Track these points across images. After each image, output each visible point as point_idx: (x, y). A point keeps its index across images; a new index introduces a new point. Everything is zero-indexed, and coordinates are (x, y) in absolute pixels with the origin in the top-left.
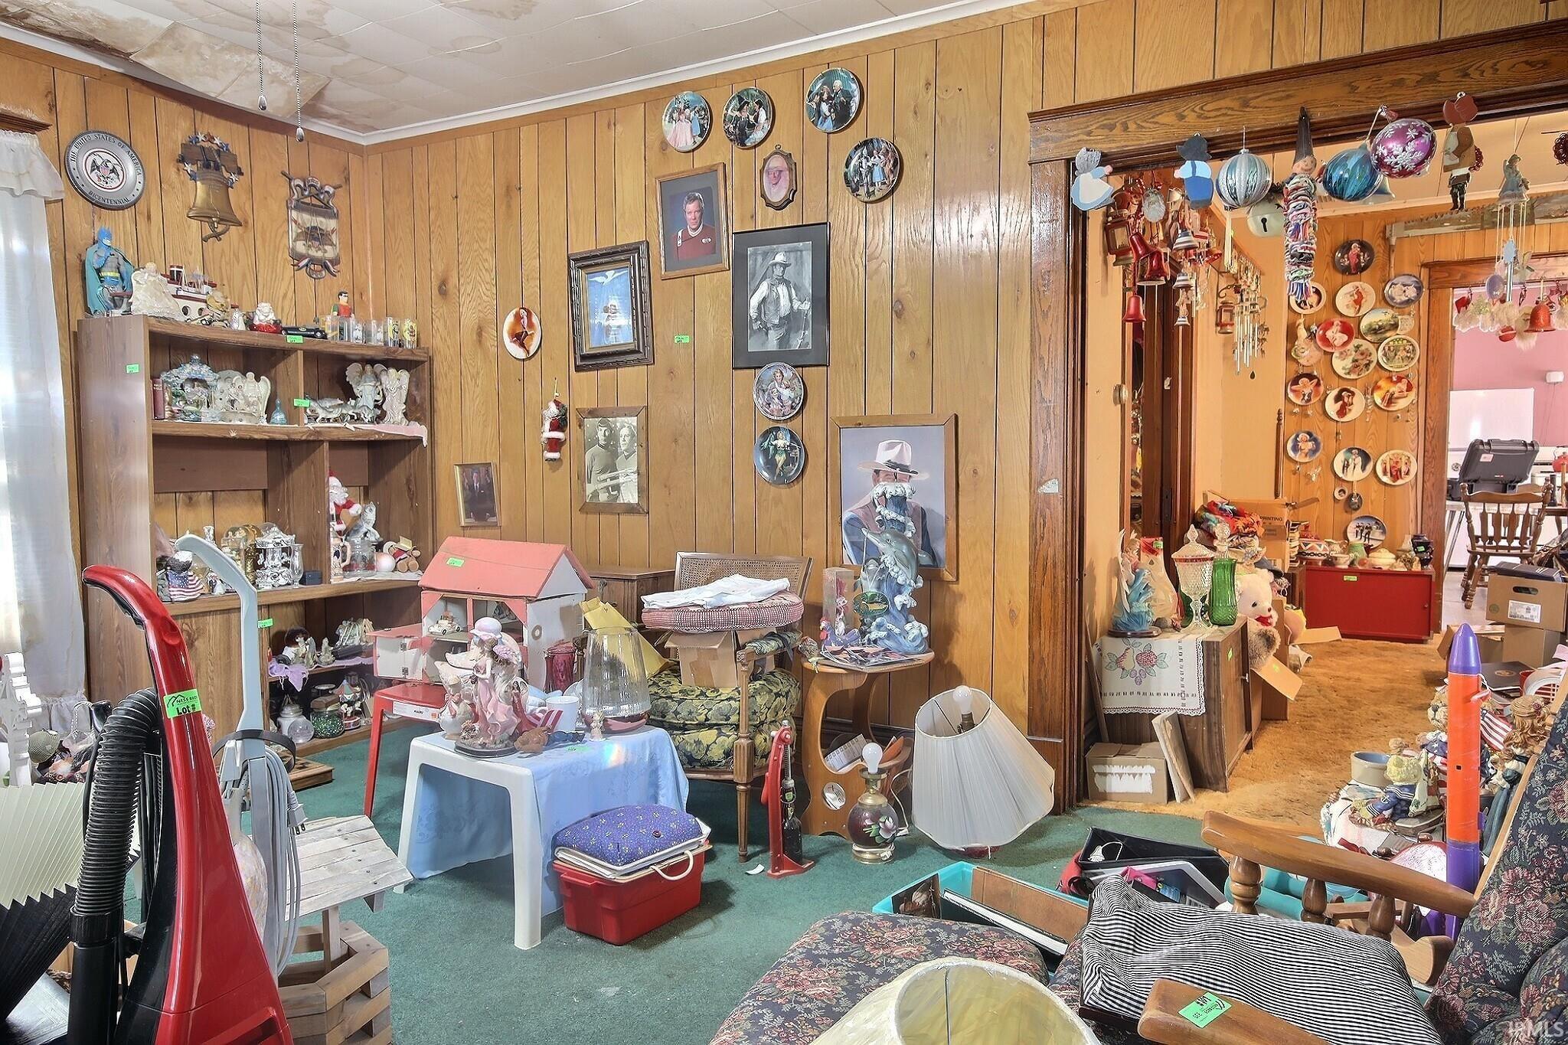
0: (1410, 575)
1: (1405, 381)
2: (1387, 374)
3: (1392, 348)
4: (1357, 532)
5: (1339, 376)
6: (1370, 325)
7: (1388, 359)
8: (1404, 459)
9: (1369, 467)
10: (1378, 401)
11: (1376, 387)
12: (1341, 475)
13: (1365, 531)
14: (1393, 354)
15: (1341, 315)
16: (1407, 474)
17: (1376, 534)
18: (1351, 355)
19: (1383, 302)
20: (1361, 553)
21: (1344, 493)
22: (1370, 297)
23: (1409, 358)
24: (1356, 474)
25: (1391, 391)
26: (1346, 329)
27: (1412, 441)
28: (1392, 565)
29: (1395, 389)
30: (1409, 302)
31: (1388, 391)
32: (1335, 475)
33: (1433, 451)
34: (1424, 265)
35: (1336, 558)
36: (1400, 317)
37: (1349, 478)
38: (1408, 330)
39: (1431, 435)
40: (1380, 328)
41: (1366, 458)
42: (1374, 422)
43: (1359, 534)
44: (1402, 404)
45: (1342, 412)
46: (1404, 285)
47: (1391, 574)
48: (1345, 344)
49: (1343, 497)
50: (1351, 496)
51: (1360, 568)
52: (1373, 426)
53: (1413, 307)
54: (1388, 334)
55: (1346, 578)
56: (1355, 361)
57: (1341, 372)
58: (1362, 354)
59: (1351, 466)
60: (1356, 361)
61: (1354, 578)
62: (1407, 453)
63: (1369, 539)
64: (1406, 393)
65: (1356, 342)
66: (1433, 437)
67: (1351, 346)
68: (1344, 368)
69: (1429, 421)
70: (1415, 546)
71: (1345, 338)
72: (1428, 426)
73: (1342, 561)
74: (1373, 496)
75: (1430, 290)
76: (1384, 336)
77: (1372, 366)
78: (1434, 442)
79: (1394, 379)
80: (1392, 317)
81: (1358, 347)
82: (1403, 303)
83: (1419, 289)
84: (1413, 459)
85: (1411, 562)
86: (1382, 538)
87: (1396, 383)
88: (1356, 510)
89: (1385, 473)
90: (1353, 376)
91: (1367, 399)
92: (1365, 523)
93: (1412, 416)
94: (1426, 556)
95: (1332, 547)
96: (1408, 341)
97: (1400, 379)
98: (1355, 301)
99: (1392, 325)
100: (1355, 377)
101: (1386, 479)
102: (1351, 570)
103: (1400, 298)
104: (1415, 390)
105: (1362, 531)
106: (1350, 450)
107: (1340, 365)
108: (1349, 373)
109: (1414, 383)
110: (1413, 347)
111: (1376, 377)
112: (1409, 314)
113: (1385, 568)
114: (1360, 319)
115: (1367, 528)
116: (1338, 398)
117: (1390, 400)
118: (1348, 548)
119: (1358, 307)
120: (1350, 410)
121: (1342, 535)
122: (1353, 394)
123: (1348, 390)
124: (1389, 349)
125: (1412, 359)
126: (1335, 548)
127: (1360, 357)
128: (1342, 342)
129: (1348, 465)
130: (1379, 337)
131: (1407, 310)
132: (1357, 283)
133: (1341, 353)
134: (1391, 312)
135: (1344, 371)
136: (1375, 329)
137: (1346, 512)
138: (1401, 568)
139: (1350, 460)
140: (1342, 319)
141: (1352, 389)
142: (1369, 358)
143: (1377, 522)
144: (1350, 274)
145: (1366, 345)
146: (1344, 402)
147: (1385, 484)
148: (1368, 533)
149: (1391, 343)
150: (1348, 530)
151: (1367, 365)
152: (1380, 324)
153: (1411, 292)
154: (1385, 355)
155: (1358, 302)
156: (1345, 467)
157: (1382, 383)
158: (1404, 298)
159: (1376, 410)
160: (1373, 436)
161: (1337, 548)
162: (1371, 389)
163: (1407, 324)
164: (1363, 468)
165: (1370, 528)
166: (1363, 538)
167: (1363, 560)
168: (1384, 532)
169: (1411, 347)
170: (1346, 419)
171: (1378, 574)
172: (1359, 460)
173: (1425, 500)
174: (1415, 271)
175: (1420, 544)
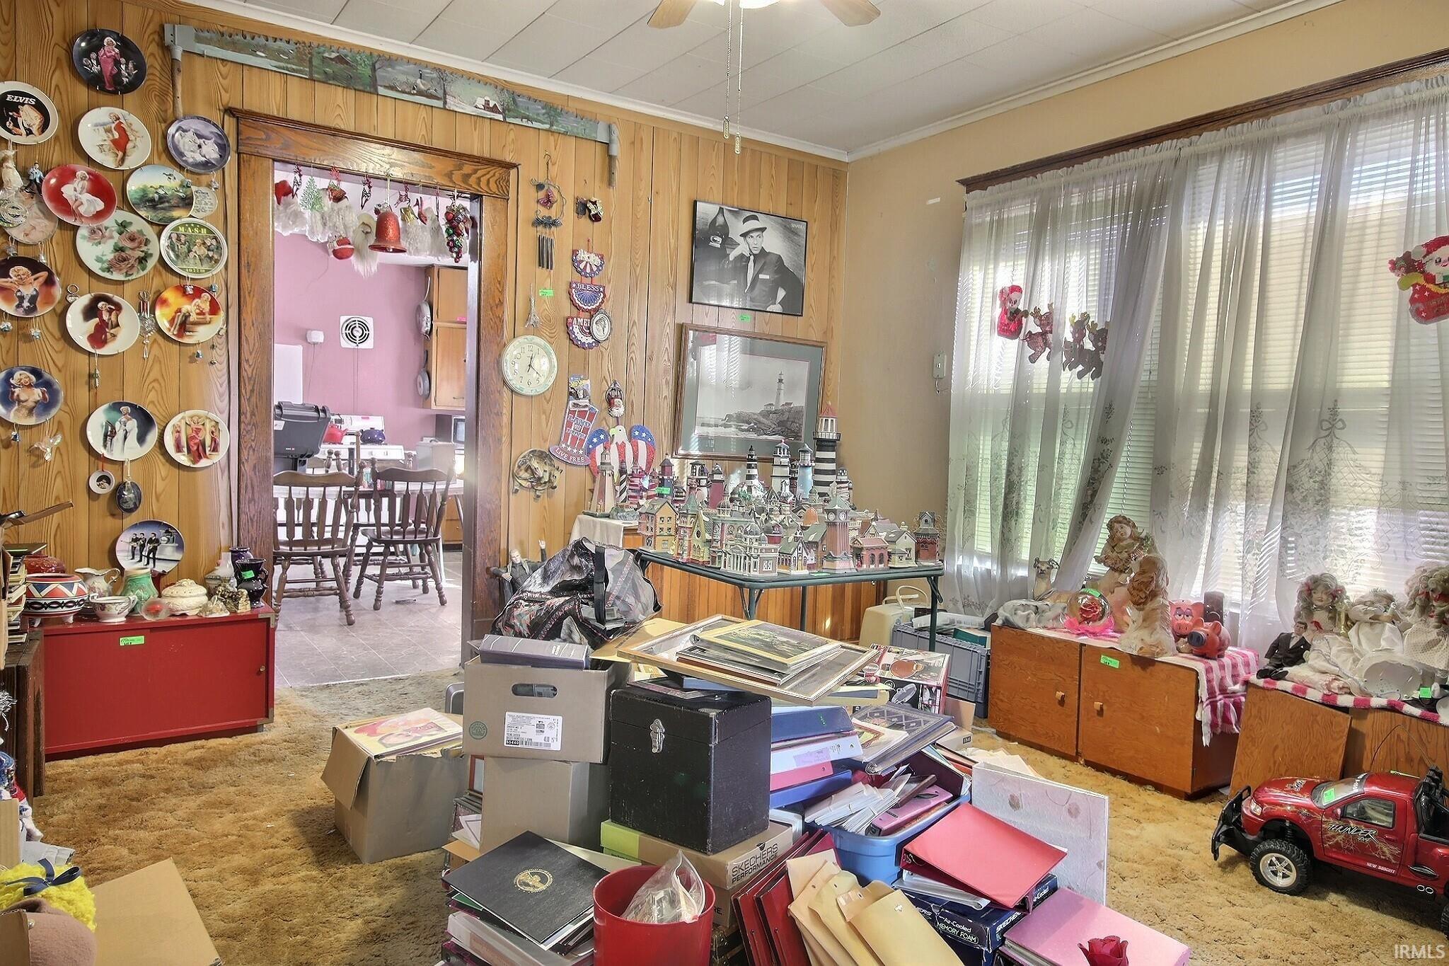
0: (235, 621)
1: (206, 296)
2: (176, 281)
3: (183, 238)
4: (134, 548)
5: (91, 273)
6: (144, 190)
7: (177, 256)
8: (208, 426)
9: (152, 437)
10: (164, 324)
11: (158, 300)
12: (99, 449)
13: (148, 547)
14: (185, 248)
15: (90, 160)
16: (215, 449)
17: (168, 551)
18: (112, 237)
19: (164, 156)
20: (147, 591)
21: (109, 481)
22: (142, 146)
23: (211, 258)
24: (127, 450)
25: (184, 310)
26: (99, 188)
27: (221, 396)
28: (204, 608)
29: (190, 307)
30: (207, 165)
31: (179, 311)
32: (90, 450)
33: (253, 414)
34: (230, 111)
35: (103, 606)
36: (194, 188)
37: (116, 456)
38: (208, 213)
39: (249, 388)
40: (162, 199)
41: (146, 421)
42: (157, 359)
43: (138, 552)
44: (202, 334)
45: (99, 338)
46: (200, 136)
47: (203, 625)
48: (100, 215)
49: (107, 490)
50: (120, 487)
51: (149, 619)
52: (157, 367)
53: (215, 176)
54: (175, 213)
55: (123, 641)
56: (118, 249)
57: (96, 267)
58: (132, 239)
59: (120, 435)
60: (122, 249)
61: (139, 640)
62: (212, 415)
63: (154, 559)
64: (208, 317)
65: (119, 215)
66: (252, 391)
67: (110, 222)
68: (99, 260)
69: (244, 364)
70: (239, 570)
71: (100, 205)
72: (244, 374)
73: (114, 610)
74: (160, 485)
75: (239, 154)
76: (168, 214)
77: (152, 263)
78: (253, 399)
79: (190, 290)
80: (182, 186)
81: (123, 226)
82: (197, 165)
83: (223, 148)
84: (223, 426)
85: (235, 598)
86: (178, 556)
87: (192, 297)
88: (130, 511)
89: (179, 448)
90: (117, 276)
91: (143, 319)
92: (148, 533)
93: (219, 355)
94: (257, 586)
95: (90, 582)
96: (209, 231)
97: (198, 292)
98: (114, 142)
99: (183, 199)
100: (121, 277)
101: (183, 459)
102: (133, 624)
103: (193, 156)
104: (222, 314)
105: (142, 546)
106: (116, 407)
107: (93, 253)
108: (108, 270)
109: (221, 301)
110: (218, 242)
111: (156, 283)
112: (209, 186)
113: (192, 614)
114: (126, 176)
115: (151, 541)
116: (91, 311)
117: (184, 326)
118: (122, 582)
119: (120, 154)
120: (114, 336)
121: (107, 561)
122: (119, 308)
123: (108, 300)
124: (179, 239)
125: (217, 261)
126: (96, 585)
127: (128, 244)
128: (92, 211)
129: (113, 433)
130: (161, 214)
131: (204, 179)
132: (118, 111)
133: (93, 232)
134: (179, 176)
135: (99, 265)
136: (152, 200)
137: (113, 515)
138: (219, 611)
139: (117, 425)
140: (91, 169)
141: (117, 299)
142: (144, 248)
143: (168, 529)
144: (103, 90)
145: (138, 225)
146: (102, 321)
147: (179, 466)
148: (154, 550)
149: (182, 230)
150: (118, 548)
151: (142, 260)
152: (162, 192)
153: (211, 151)
154: (172, 246)
155: (121, 144)
156: (109, 435)
157: (169, 295)
158: (200, 159)
159: (160, 340)
160: (155, 385)
161: (101, 584)
162: (148, 304)
163: (207, 204)
164: (141, 439)
165: (157, 541)
166: (145, 560)
167: (154, 603)
168: (180, 547)
169: (214, 242)
170: (106, 350)
171: (182, 626)
172: (133, 425)
173: (243, 491)
174: (216, 117)
175: (246, 567)
